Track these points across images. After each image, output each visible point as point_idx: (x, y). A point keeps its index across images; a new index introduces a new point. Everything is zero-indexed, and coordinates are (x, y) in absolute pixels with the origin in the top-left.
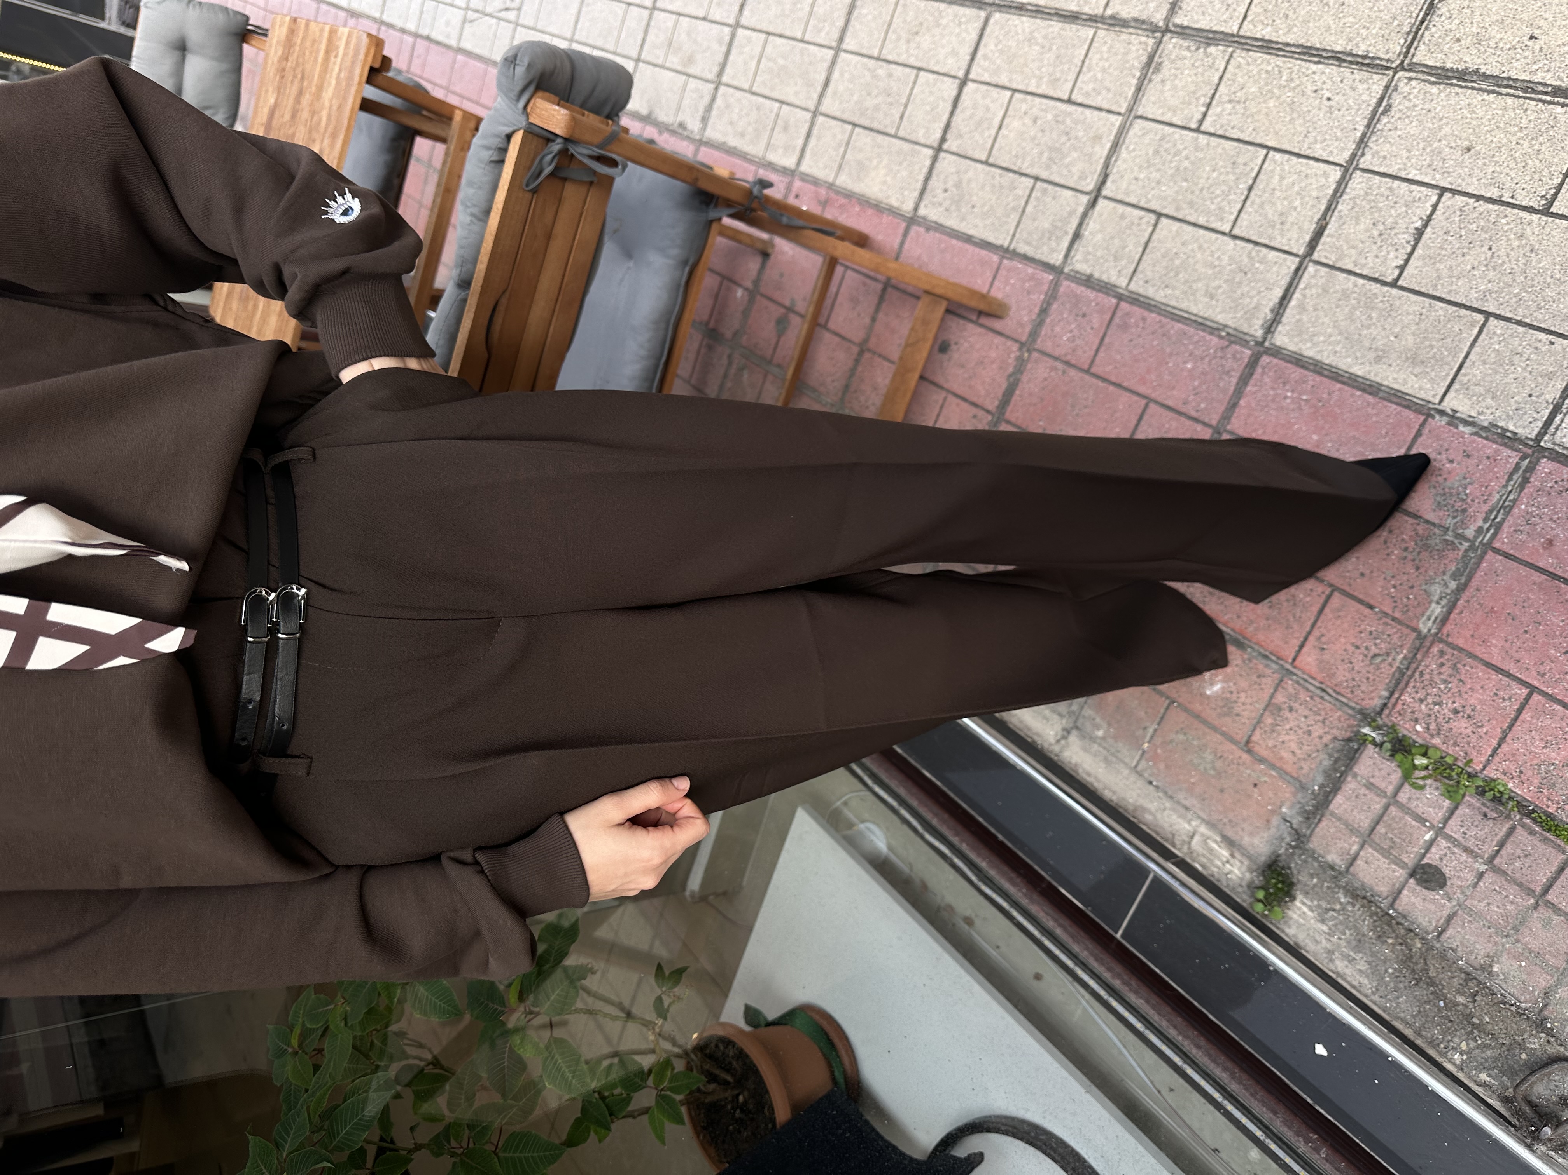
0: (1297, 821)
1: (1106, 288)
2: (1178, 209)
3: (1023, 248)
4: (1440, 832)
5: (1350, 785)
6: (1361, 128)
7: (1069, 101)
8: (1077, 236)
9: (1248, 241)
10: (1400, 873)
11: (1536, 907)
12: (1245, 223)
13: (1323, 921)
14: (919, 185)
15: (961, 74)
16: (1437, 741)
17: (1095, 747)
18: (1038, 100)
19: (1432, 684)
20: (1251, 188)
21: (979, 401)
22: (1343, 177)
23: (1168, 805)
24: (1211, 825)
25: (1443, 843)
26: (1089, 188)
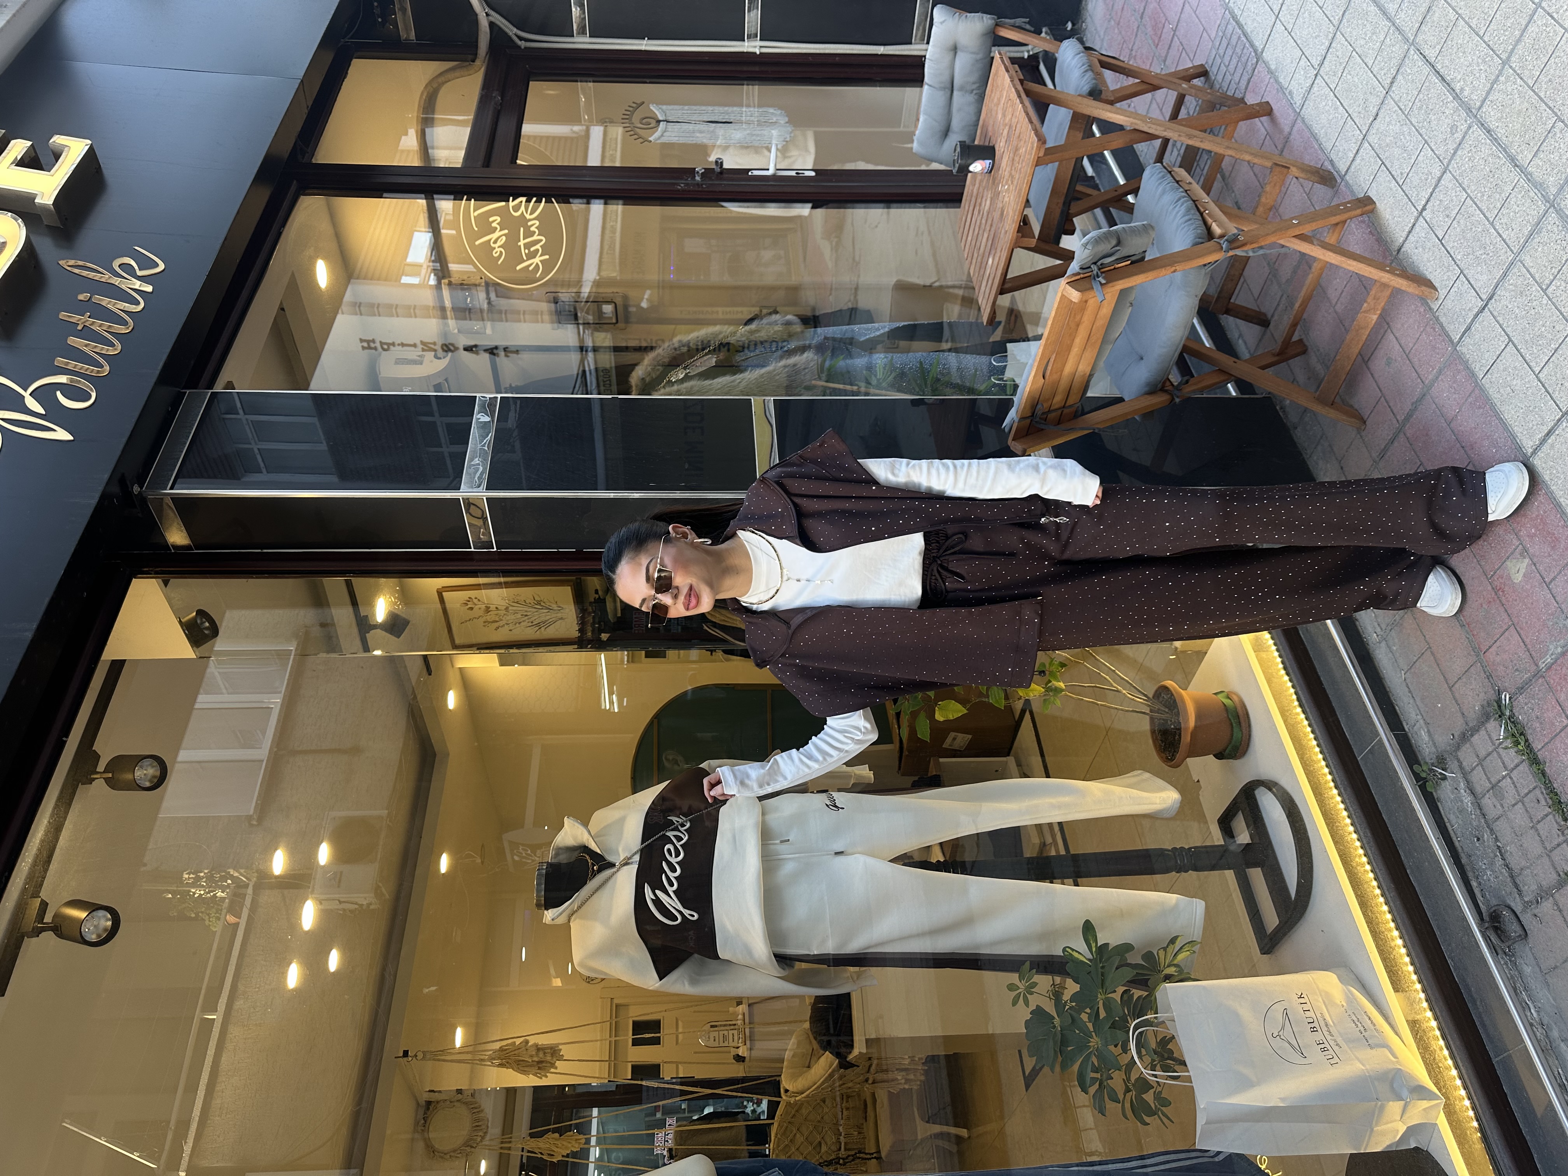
0: (1458, 738)
1: (1472, 375)
2: (1519, 342)
3: (1443, 319)
4: (1509, 774)
5: (1483, 732)
7: (1492, 224)
8: (1468, 328)
9: (1543, 386)
10: (1488, 785)
11: (1532, 828)
12: (1546, 373)
15: (1445, 162)
17: (1390, 655)
18: (1478, 212)
19: (1533, 697)
20: (1556, 350)
23: (1412, 701)
24: (1426, 722)
25: (1509, 780)
26: (1484, 297)
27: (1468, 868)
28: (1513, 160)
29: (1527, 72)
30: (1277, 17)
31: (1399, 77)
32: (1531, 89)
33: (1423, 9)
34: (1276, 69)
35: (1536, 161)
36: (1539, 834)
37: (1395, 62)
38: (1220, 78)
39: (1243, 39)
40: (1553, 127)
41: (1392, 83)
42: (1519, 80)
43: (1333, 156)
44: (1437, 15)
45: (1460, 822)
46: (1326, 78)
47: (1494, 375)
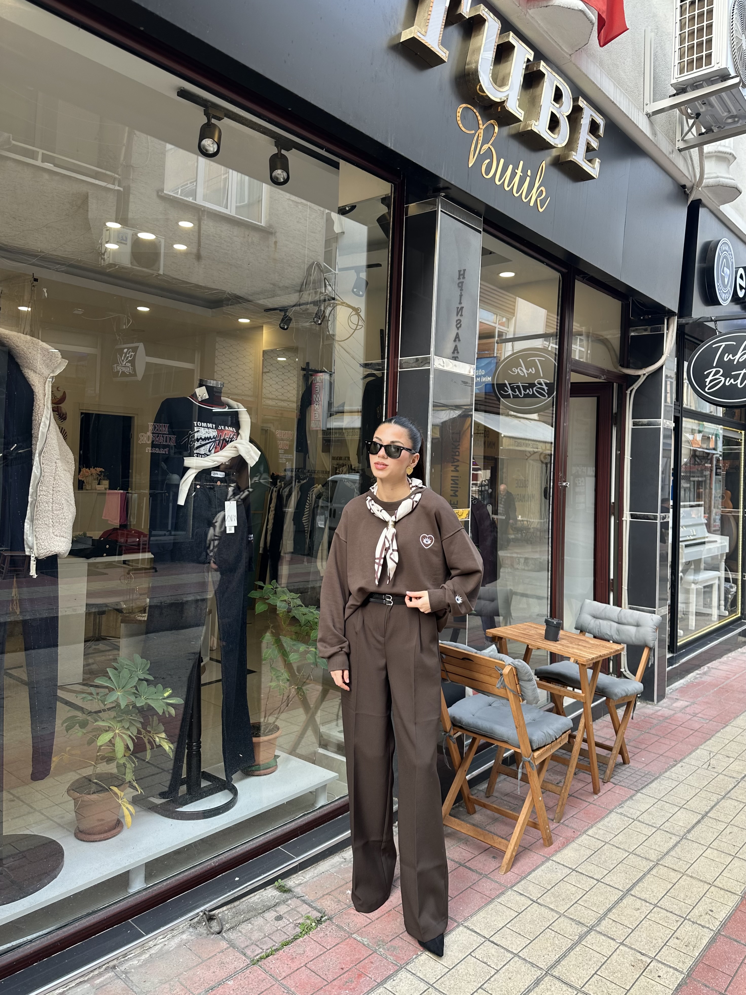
0: (303, 898)
1: (498, 896)
2: (520, 918)
3: (523, 882)
4: (291, 923)
5: (310, 909)
6: (529, 960)
7: (576, 902)
8: (521, 894)
9: (500, 930)
10: (281, 914)
11: (265, 935)
12: (507, 930)
13: (271, 896)
14: (562, 863)
15: (602, 880)
16: (319, 929)
17: (338, 864)
18: (580, 896)
19: (336, 932)
20: (519, 934)
21: (470, 862)
22: (514, 953)
23: (315, 875)
24: (306, 882)
25: (288, 923)
26: (539, 901)
27: (232, 905)
28: (610, 910)
29: (652, 915)
30: (659, 800)
31: (640, 858)
32: (645, 917)
33: (675, 868)
34: (633, 800)
35: (611, 922)
36: (262, 938)
37: (647, 856)
38: (624, 772)
39: (646, 783)
40: (629, 928)
41: (636, 855)
42: (648, 912)
43: (594, 828)
44: (673, 874)
45: (256, 901)
46: (633, 824)
47: (499, 907)
